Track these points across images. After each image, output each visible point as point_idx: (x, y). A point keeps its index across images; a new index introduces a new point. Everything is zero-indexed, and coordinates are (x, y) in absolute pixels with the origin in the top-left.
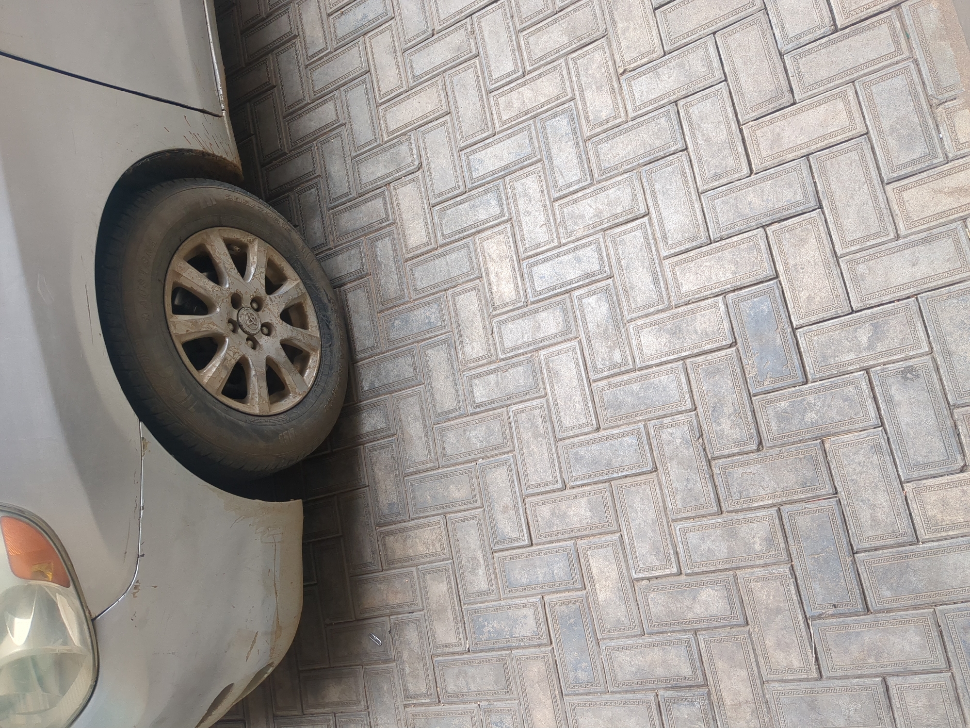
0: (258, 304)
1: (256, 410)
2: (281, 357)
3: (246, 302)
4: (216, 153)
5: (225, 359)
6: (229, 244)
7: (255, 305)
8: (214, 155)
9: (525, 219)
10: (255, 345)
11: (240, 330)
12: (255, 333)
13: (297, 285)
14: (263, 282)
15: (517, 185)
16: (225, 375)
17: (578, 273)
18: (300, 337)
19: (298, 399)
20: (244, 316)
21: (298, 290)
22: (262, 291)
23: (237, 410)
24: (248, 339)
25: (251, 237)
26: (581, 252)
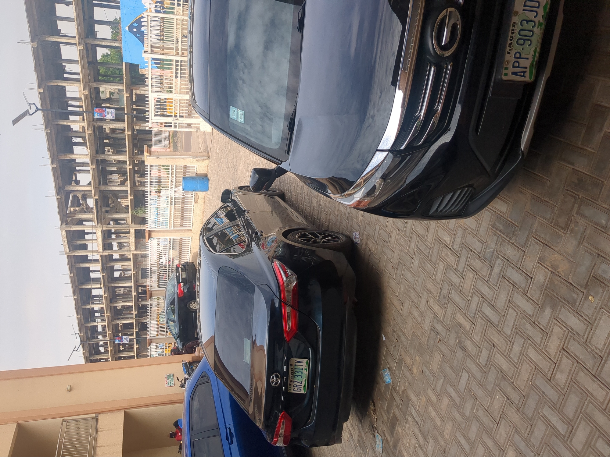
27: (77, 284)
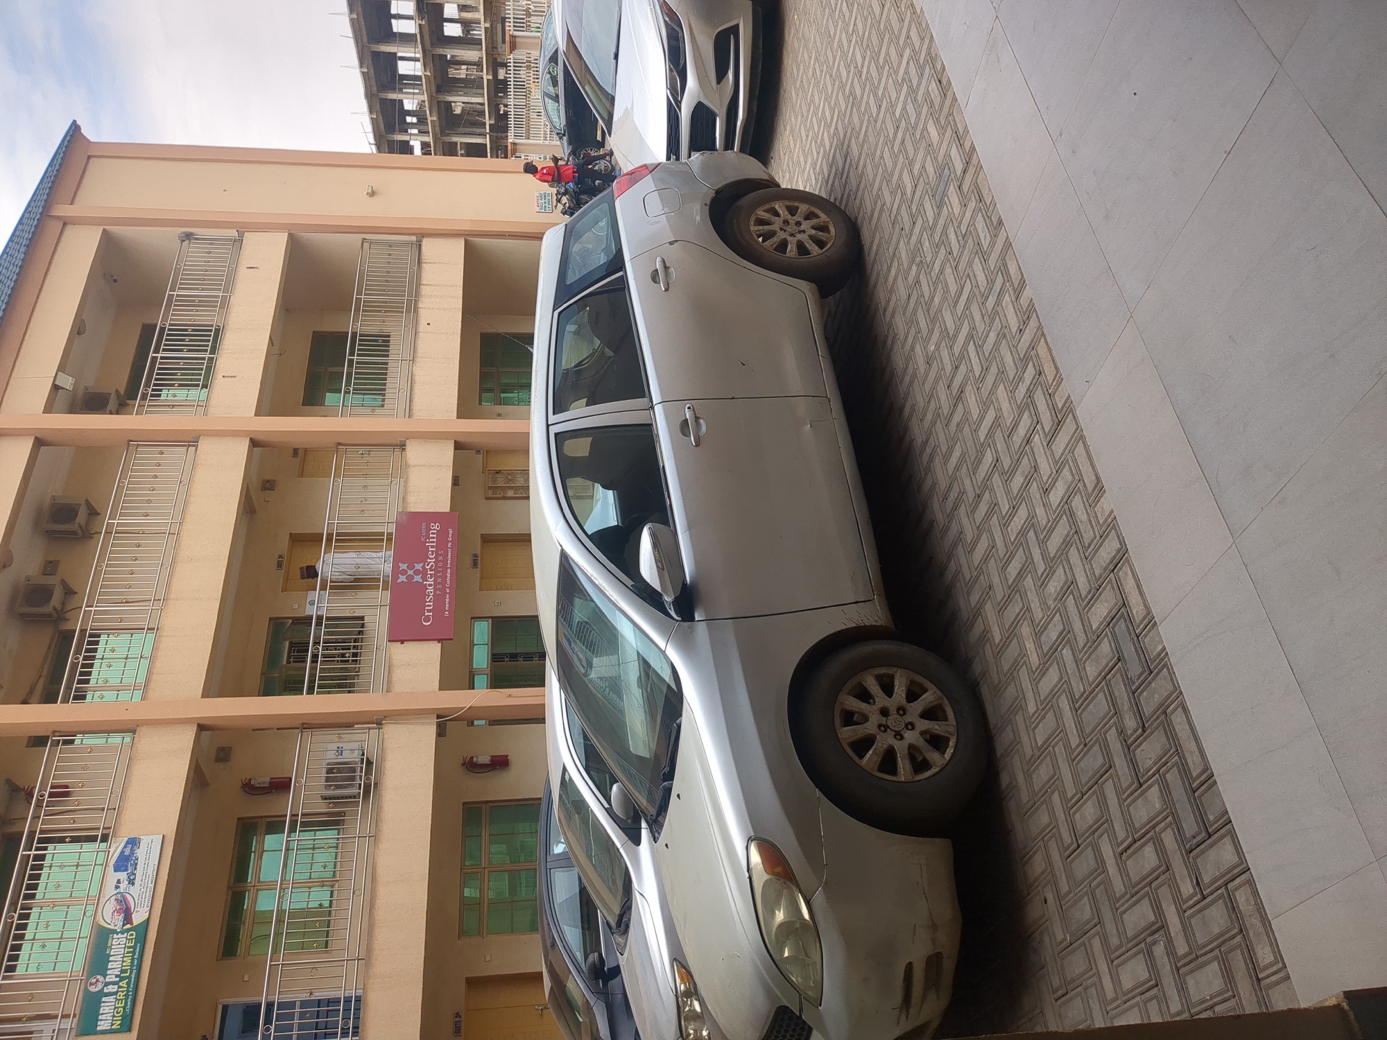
0: (901, 710)
1: (903, 779)
2: (921, 742)
3: (893, 710)
4: (867, 624)
5: (875, 749)
6: (879, 678)
7: (901, 712)
8: (866, 626)
9: (1032, 605)
10: (902, 738)
11: (888, 730)
12: (899, 729)
13: (935, 692)
14: (904, 696)
15: (1025, 583)
16: (878, 759)
17: (1057, 634)
18: (937, 727)
19: (938, 769)
20: (890, 722)
21: (935, 695)
22: (904, 702)
23: (887, 780)
24: (895, 736)
25: (895, 669)
26: (1055, 619)
27: (365, 39)
